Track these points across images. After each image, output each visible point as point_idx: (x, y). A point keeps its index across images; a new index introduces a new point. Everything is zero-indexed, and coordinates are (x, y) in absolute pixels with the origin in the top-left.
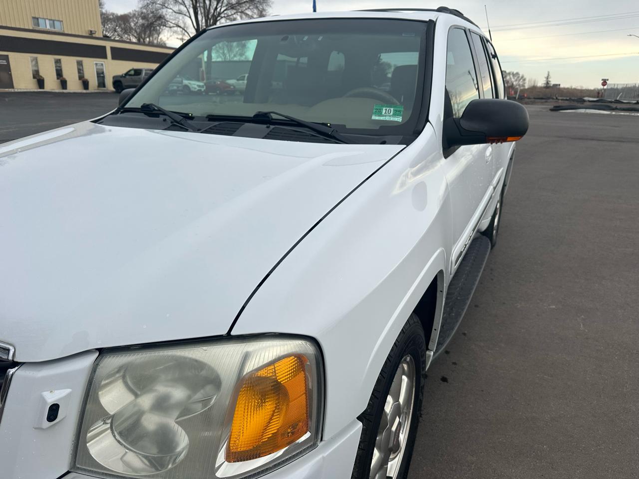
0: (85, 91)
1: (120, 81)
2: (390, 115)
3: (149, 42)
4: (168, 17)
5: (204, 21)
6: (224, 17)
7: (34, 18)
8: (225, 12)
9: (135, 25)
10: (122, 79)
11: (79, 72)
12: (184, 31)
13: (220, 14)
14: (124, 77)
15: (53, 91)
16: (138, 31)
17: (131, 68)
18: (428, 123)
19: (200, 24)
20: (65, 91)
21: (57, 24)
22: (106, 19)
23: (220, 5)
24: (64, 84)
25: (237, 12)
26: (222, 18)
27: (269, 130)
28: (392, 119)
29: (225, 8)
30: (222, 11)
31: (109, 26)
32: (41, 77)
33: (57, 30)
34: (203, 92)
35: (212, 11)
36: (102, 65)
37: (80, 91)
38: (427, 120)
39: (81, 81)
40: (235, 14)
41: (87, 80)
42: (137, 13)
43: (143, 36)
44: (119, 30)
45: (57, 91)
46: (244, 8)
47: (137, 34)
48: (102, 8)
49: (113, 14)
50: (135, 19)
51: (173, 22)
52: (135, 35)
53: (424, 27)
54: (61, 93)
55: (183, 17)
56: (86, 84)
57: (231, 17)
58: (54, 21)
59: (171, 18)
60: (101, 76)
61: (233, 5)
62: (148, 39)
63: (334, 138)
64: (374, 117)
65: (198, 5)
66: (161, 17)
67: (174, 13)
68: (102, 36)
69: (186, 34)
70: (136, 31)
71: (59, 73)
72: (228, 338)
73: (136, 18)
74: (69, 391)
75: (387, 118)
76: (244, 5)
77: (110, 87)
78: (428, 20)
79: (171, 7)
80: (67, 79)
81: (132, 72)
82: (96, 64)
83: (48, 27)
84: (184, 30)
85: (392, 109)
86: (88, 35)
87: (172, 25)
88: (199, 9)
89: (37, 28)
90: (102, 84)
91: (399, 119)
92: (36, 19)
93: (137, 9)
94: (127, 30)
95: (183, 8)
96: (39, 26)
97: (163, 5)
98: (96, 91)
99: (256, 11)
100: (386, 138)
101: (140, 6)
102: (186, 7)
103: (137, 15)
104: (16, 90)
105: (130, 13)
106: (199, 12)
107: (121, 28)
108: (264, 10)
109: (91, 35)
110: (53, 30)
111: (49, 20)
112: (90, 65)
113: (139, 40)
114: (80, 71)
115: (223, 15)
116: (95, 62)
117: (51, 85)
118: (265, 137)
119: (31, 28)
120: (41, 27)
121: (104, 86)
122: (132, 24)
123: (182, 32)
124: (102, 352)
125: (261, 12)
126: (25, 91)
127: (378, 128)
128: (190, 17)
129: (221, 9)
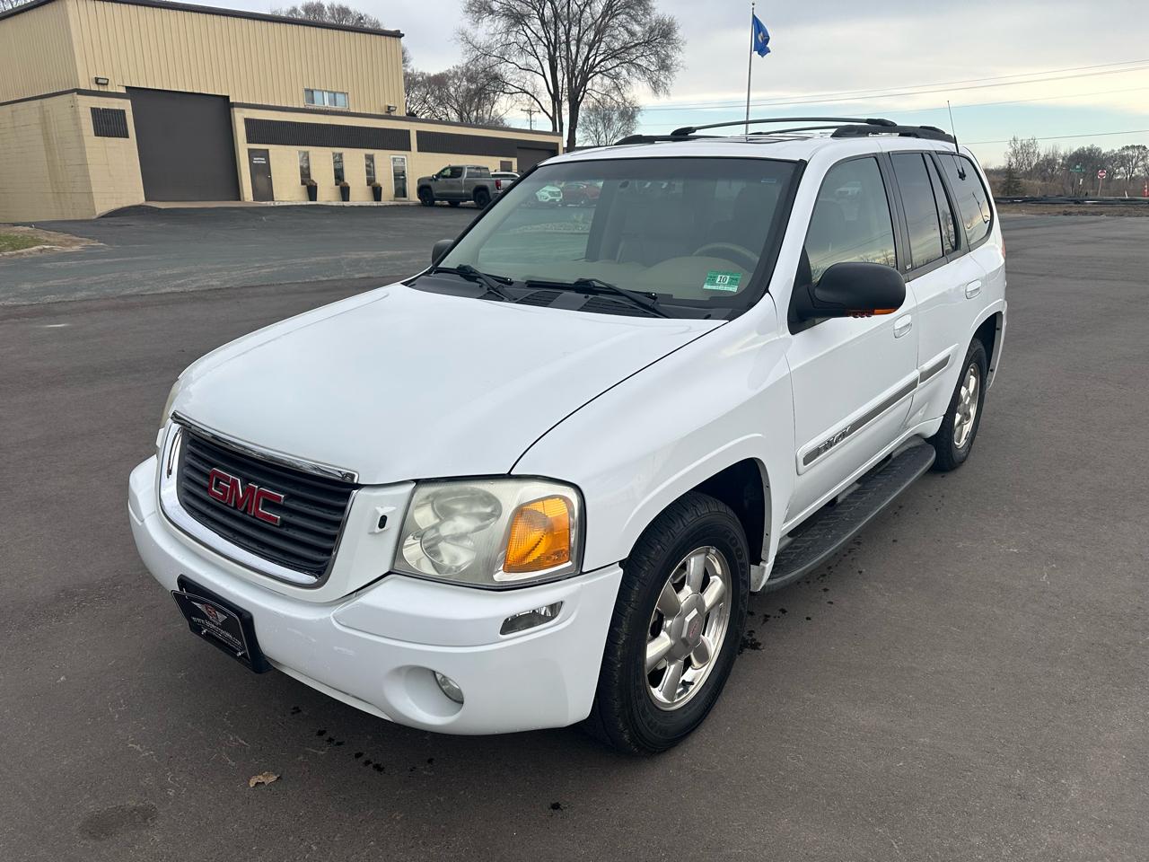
0: (375, 204)
1: (429, 187)
2: (725, 284)
3: (477, 118)
4: (508, 76)
5: (566, 80)
6: (601, 72)
7: (307, 90)
8: (602, 64)
9: (456, 89)
10: (431, 184)
11: (368, 173)
12: (532, 99)
13: (593, 67)
14: (435, 180)
15: (330, 204)
16: (460, 100)
17: (447, 166)
18: (767, 294)
19: (560, 85)
20: (346, 204)
21: (340, 98)
22: (411, 83)
23: (593, 52)
24: (345, 192)
25: (621, 63)
26: (597, 73)
27: (586, 300)
28: (726, 288)
29: (602, 57)
30: (596, 62)
31: (415, 94)
32: (313, 181)
33: (339, 108)
34: (558, 203)
35: (580, 63)
36: (403, 159)
37: (368, 204)
38: (767, 291)
39: (370, 187)
40: (617, 66)
41: (379, 185)
42: (459, 71)
43: (468, 108)
44: (430, 99)
45: (335, 204)
46: (634, 56)
47: (459, 105)
48: (406, 66)
49: (422, 74)
50: (456, 81)
51: (516, 85)
52: (456, 107)
53: (790, 170)
54: (340, 206)
55: (532, 76)
56: (377, 192)
57: (612, 71)
58: (335, 93)
59: (513, 77)
60: (400, 177)
61: (616, 51)
62: (475, 113)
63: (654, 310)
64: (706, 287)
65: (558, 54)
66: (497, 78)
67: (519, 70)
68: (405, 115)
69: (536, 103)
70: (456, 100)
71: (339, 175)
72: (508, 477)
73: (459, 79)
74: (394, 508)
75: (721, 288)
76: (633, 50)
77: (413, 196)
78: (798, 159)
79: (514, 60)
80: (350, 185)
81: (448, 172)
82: (394, 159)
83: (327, 103)
84: (533, 96)
85: (728, 277)
86: (383, 113)
87: (514, 90)
88: (559, 61)
89: (311, 107)
90: (401, 191)
91: (734, 289)
92: (310, 92)
93: (460, 65)
94: (442, 101)
95: (533, 61)
96: (313, 103)
97: (502, 58)
98: (392, 203)
99: (653, 59)
100: (711, 312)
101: (466, 61)
102: (538, 58)
103: (459, 73)
104: (277, 204)
105: (449, 71)
106: (559, 67)
107: (435, 97)
108: (668, 56)
109: (389, 114)
110: (333, 108)
111: (329, 92)
112: (385, 160)
113: (461, 116)
114: (370, 172)
115: (597, 69)
116: (392, 157)
117: (327, 194)
118: (581, 309)
119: (302, 106)
120: (317, 105)
121: (405, 195)
122: (452, 90)
123: (529, 100)
124: (418, 482)
125: (663, 61)
126: (290, 204)
127: (707, 299)
128: (544, 76)
129: (595, 60)
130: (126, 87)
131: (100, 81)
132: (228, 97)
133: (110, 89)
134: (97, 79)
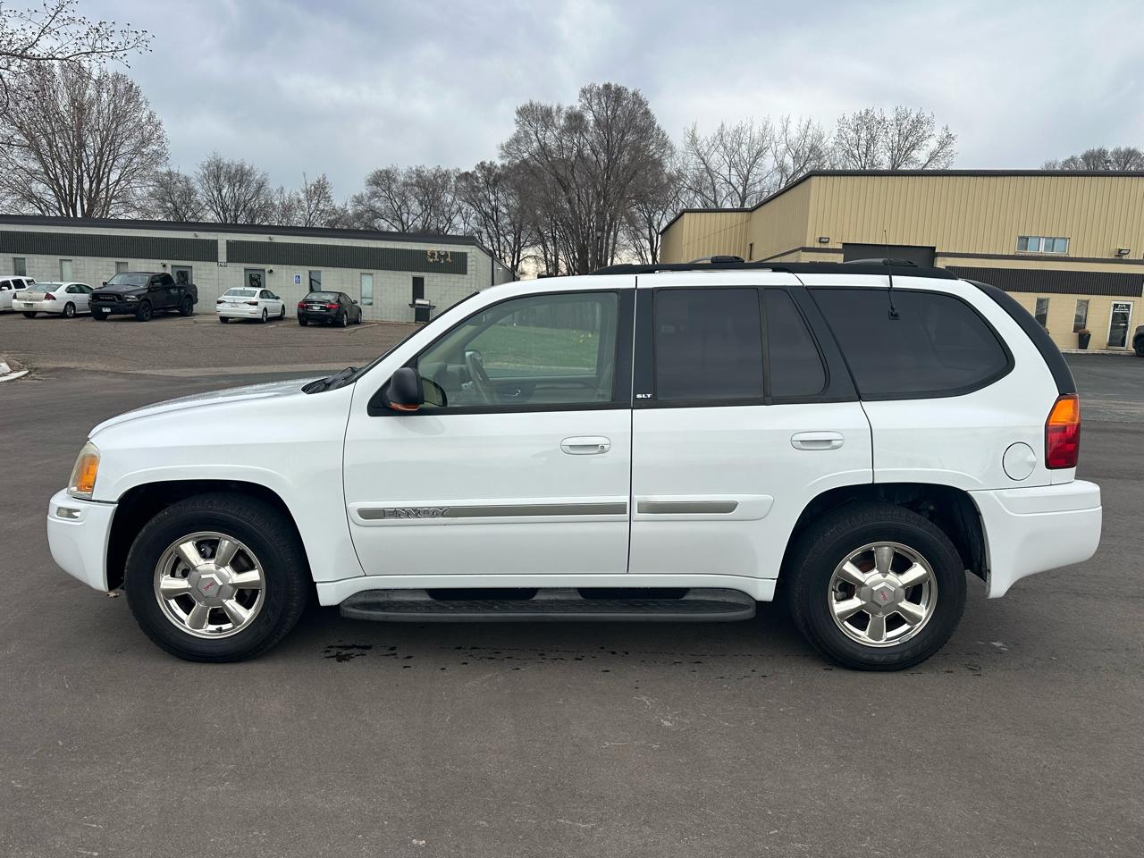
0: (1079, 351)
7: (1021, 238)
21: (1059, 244)
33: (1055, 253)
36: (1128, 306)
41: (1088, 333)
56: (1083, 340)
58: (1054, 239)
60: (1120, 324)
68: (1141, 258)
82: (1116, 305)
83: (1042, 250)
86: (1113, 257)
89: (1022, 253)
90: (1117, 340)
92: (1024, 239)
96: (1026, 249)
98: (1101, 352)
109: (1119, 257)
110: (1049, 253)
111: (1047, 238)
112: (1104, 307)
116: (1113, 302)
119: (1012, 253)
120: (1030, 251)
130: (844, 244)
131: (823, 240)
132: (934, 248)
133: (830, 246)
134: (820, 239)
